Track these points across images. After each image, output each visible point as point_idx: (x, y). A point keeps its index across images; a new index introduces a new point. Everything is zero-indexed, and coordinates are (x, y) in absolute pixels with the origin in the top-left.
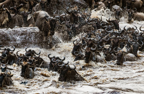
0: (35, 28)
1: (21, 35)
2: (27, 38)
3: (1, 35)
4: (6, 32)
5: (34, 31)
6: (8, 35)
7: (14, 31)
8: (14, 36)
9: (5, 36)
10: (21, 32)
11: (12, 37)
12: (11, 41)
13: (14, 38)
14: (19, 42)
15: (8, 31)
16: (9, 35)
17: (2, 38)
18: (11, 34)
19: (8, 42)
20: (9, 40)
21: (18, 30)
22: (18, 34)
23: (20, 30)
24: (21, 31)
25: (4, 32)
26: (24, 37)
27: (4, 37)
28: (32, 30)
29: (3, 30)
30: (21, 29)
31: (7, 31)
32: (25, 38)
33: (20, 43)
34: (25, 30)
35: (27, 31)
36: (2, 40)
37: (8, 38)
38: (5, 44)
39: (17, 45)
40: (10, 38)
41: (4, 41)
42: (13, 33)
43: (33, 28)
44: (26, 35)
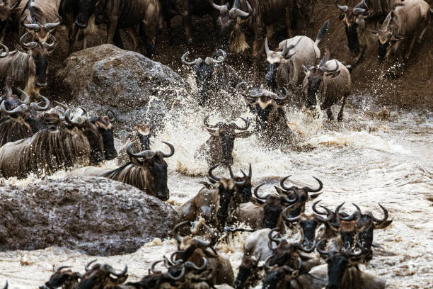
1: (60, 205)
2: (81, 213)
4: (11, 194)
5: (100, 188)
6: (22, 206)
9: (13, 210)
10: (59, 195)
11: (34, 213)
12: (33, 225)
13: (40, 214)
16: (24, 206)
17: (5, 217)
18: (29, 203)
19: (25, 228)
20: (25, 222)
22: (52, 200)
23: (56, 189)
24: (59, 192)
25: (8, 197)
26: (72, 211)
28: (91, 185)
29: (3, 190)
31: (13, 191)
32: (76, 215)
33: (63, 231)
34: (72, 189)
35: (77, 191)
36: (5, 224)
37: (22, 215)
38: (15, 235)
39: (55, 237)
40: (29, 215)
41: (11, 227)
42: (34, 197)
43: (95, 181)
44: (76, 206)
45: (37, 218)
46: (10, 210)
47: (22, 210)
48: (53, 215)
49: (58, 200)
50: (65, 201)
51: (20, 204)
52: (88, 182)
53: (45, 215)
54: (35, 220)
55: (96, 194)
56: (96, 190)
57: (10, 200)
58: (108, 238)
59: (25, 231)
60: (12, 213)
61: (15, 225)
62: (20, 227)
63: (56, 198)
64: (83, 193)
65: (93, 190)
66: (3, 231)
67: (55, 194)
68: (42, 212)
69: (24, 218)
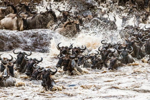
2: (38, 40)
3: (12, 37)
4: (16, 34)
7: (25, 33)
8: (24, 38)
11: (23, 39)
12: (22, 43)
14: (30, 44)
16: (20, 37)
17: (13, 40)
18: (22, 36)
19: (19, 44)
20: (19, 42)
21: (29, 32)
22: (29, 36)
23: (31, 32)
24: (32, 33)
25: (14, 34)
27: (14, 39)
28: (43, 31)
29: (14, 32)
32: (36, 40)
34: (36, 32)
35: (38, 33)
36: (12, 43)
37: (19, 40)
38: (15, 46)
39: (28, 47)
40: (21, 40)
41: (14, 44)
42: (24, 35)
43: (44, 30)
44: (37, 38)
45: (24, 41)
46: (15, 38)
47: (19, 38)
48: (29, 40)
49: (31, 36)
50: (33, 36)
51: (19, 37)
52: (42, 30)
53: (26, 40)
54: (23, 42)
56: (44, 33)
57: (15, 35)
58: (45, 48)
59: (19, 45)
60: (15, 39)
61: (16, 43)
62: (17, 44)
63: (31, 35)
64: (39, 34)
65: (43, 33)
66: (12, 44)
67: (30, 34)
68: (25, 39)
69: (19, 41)
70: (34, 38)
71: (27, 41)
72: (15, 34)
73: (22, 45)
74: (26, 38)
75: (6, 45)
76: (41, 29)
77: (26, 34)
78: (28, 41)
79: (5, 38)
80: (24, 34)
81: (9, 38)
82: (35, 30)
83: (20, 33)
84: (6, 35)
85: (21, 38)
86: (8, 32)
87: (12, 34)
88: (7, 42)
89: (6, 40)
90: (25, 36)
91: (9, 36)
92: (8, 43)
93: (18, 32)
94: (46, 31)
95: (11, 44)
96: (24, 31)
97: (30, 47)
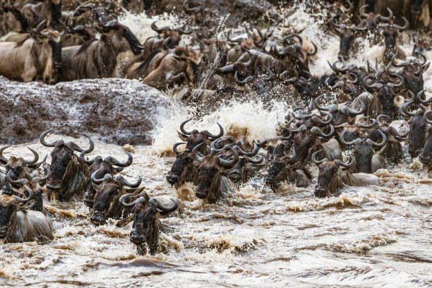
0: (124, 82)
1: (82, 102)
2: (100, 110)
3: (24, 100)
4: (37, 92)
5: (122, 88)
6: (44, 102)
7: (62, 89)
8: (60, 104)
9: (35, 105)
10: (81, 93)
11: (55, 108)
12: (53, 119)
13: (61, 109)
14: (77, 121)
15: (43, 89)
16: (47, 102)
17: (26, 111)
18: (52, 99)
19: (44, 122)
20: (45, 116)
21: (73, 87)
22: (74, 98)
23: (79, 88)
24: (82, 91)
25: (31, 94)
26: (90, 108)
27: (31, 108)
28: (113, 85)
29: (30, 87)
30: (81, 85)
31: (40, 88)
32: (94, 111)
33: (79, 125)
34: (95, 88)
35: (99, 90)
36: (26, 117)
37: (44, 109)
38: (34, 127)
39: (71, 130)
40: (50, 110)
41: (32, 120)
42: (58, 95)
43: (118, 82)
44: (96, 103)
45: (58, 112)
46: (32, 105)
47: (44, 105)
48: (73, 110)
49: (80, 98)
50: (86, 99)
51: (43, 100)
52: (112, 82)
53: (65, 110)
54: (55, 115)
55: (117, 93)
56: (117, 90)
57: (33, 96)
58: (121, 132)
59: (45, 124)
60: (33, 108)
61: (35, 118)
62: (40, 121)
63: (78, 95)
64: (103, 92)
65: (114, 90)
66: (23, 123)
67: (78, 93)
68: (62, 108)
69: (45, 112)
70: (90, 105)
71: (68, 112)
72: (34, 91)
73: (54, 124)
74: (66, 104)
75: (8, 124)
76: (109, 79)
77: (64, 93)
78: (71, 112)
79: (4, 105)
80: (59, 92)
81: (15, 104)
82: (91, 82)
83: (47, 89)
84: (5, 96)
85: (50, 105)
86: (14, 86)
87: (24, 93)
88: (9, 116)
89: (7, 111)
90: (61, 97)
91: (15, 99)
92: (13, 120)
93: (42, 86)
94: (124, 85)
95: (21, 123)
96: (61, 84)
97: (76, 131)
